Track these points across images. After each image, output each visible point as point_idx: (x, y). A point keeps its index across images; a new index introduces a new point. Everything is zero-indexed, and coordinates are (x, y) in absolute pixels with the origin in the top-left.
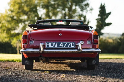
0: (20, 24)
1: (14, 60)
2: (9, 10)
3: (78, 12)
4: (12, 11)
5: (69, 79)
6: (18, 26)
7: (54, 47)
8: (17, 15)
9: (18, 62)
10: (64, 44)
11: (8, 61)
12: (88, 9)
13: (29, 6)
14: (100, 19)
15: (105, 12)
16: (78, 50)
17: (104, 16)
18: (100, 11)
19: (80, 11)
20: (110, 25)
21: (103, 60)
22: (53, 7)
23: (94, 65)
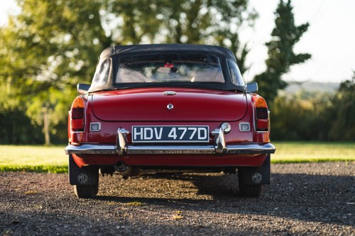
0: (51, 59)
1: (42, 166)
2: (19, 19)
3: (214, 23)
4: (29, 22)
5: (194, 223)
6: (45, 63)
7: (154, 138)
8: (41, 32)
9: (55, 172)
10: (179, 133)
11: (29, 170)
12: (244, 15)
13: (77, 6)
14: (278, 42)
15: (293, 24)
16: (216, 147)
17: (290, 35)
18: (277, 21)
19: (222, 20)
20: (306, 61)
21: (283, 168)
22: (144, 8)
23: (259, 185)
